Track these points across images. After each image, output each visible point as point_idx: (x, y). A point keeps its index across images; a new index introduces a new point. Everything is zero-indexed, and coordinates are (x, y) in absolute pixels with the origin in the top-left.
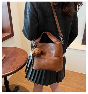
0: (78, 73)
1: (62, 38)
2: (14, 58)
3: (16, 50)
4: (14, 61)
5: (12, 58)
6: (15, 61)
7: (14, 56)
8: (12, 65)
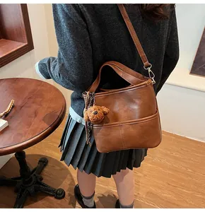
0: (175, 136)
1: (150, 71)
2: (35, 106)
3: (39, 88)
4: (34, 116)
5: (29, 107)
6: (36, 116)
7: (33, 103)
8: (29, 125)
